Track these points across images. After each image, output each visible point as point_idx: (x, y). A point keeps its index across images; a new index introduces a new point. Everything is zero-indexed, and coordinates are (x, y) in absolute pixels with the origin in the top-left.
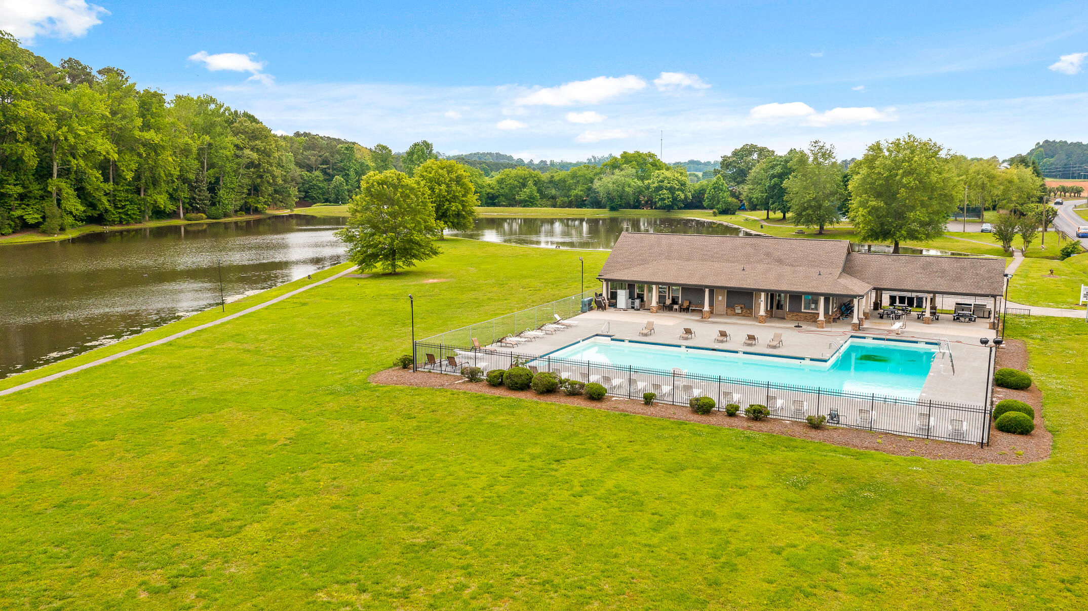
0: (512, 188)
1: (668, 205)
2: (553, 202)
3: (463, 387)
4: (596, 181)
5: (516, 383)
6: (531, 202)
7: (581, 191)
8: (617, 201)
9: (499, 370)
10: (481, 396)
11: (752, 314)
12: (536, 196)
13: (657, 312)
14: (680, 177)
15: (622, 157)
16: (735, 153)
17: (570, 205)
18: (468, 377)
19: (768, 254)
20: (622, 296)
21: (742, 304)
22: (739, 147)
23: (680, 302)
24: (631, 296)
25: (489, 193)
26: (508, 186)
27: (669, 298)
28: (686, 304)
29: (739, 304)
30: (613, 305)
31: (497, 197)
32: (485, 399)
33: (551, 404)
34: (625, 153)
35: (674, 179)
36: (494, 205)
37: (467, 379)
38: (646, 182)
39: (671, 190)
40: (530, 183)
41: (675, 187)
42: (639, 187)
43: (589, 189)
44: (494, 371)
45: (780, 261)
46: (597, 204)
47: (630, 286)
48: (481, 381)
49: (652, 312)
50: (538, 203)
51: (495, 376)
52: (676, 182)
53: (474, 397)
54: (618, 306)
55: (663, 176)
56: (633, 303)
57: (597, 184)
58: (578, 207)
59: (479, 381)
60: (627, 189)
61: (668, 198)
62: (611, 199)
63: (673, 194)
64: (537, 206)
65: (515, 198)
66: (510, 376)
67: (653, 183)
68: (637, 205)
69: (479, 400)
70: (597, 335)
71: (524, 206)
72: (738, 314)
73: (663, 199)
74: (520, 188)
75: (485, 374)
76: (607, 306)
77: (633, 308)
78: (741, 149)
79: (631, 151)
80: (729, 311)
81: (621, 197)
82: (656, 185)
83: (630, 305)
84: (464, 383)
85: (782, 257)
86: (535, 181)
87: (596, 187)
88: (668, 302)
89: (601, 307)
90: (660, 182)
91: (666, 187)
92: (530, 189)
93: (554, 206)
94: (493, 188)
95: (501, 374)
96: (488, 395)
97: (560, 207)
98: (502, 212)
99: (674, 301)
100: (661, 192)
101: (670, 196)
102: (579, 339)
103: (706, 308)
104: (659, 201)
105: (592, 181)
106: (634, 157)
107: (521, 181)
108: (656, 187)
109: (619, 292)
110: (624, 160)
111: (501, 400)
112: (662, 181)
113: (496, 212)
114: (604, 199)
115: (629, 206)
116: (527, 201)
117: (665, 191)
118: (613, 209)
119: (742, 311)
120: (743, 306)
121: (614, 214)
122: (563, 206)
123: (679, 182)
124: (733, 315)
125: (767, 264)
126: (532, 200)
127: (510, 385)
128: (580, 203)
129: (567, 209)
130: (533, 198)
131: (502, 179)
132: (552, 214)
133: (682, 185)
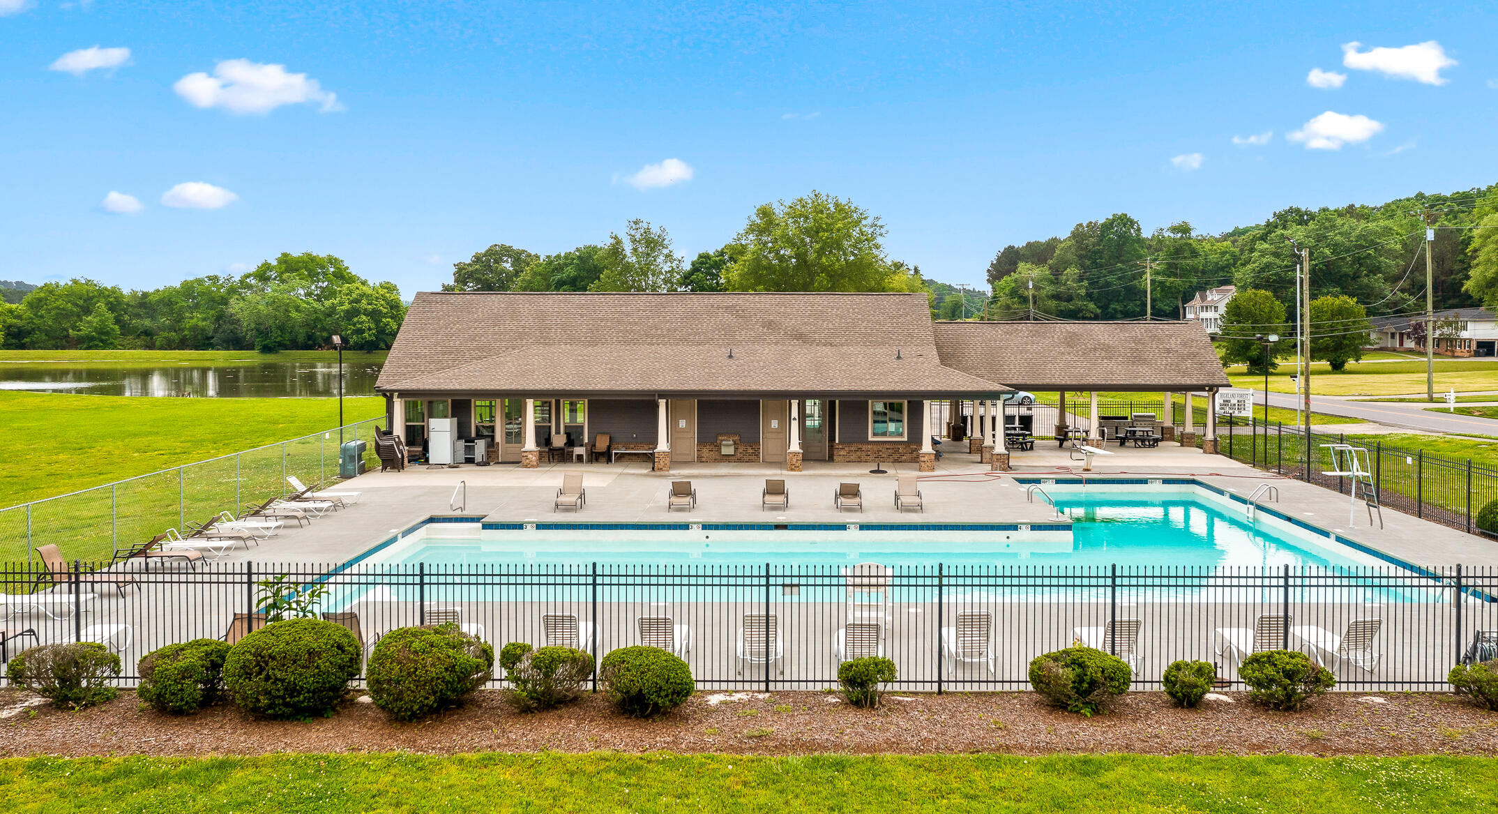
0: (63, 315)
1: (368, 342)
2: (148, 340)
3: (26, 736)
4: (232, 301)
5: (293, 690)
6: (102, 341)
7: (204, 319)
8: (276, 336)
9: (197, 644)
10: (128, 773)
11: (758, 455)
12: (112, 329)
13: (538, 466)
14: (388, 295)
15: (280, 261)
16: (477, 259)
17: (182, 345)
18: (43, 692)
19: (769, 325)
20: (441, 432)
21: (735, 434)
22: (483, 250)
23: (586, 440)
24: (462, 433)
25: (10, 326)
26: (53, 313)
27: (558, 432)
28: (602, 444)
29: (728, 434)
30: (421, 457)
31: (29, 333)
32: (154, 781)
33: (486, 762)
34: (285, 255)
35: (377, 298)
36: (23, 347)
37: (37, 701)
38: (328, 303)
39: (375, 315)
40: (101, 306)
41: (381, 311)
42: (316, 311)
43: (219, 318)
44: (178, 651)
45: (801, 337)
46: (236, 342)
47: (460, 405)
48: (110, 698)
49: (526, 466)
50: (116, 342)
51: (186, 673)
52: (383, 302)
53: (95, 781)
54: (433, 458)
55: (358, 292)
56: (470, 449)
57: (235, 307)
58: (197, 348)
59: (100, 699)
60: (294, 314)
61: (370, 329)
62: (262, 332)
63: (377, 322)
64: (115, 348)
65: (68, 336)
66: (260, 662)
67: (341, 304)
68: (310, 343)
69: (119, 795)
70: (432, 520)
71: (89, 348)
72: (727, 459)
73: (360, 331)
74: (78, 316)
75: (130, 667)
76: (406, 460)
77: (470, 461)
78: (487, 251)
79: (296, 253)
80: (705, 452)
81: (282, 328)
82: (346, 306)
83: (461, 456)
84: (25, 717)
85: (803, 329)
86: (111, 303)
87: (233, 312)
88: (559, 441)
89: (390, 461)
90: (352, 302)
91: (366, 309)
92: (101, 316)
93: (151, 346)
94: (19, 317)
95: (215, 659)
96: (165, 762)
97: (161, 348)
98: (42, 358)
99: (573, 438)
100: (356, 319)
101: (372, 326)
102: (394, 532)
103: (663, 445)
104: (352, 334)
105: (224, 301)
106: (304, 262)
107: (81, 302)
108: (347, 312)
109: (435, 423)
110: (284, 266)
111: (238, 775)
112: (357, 301)
113: (28, 359)
114: (249, 333)
115: (295, 345)
116: (92, 339)
117: (364, 318)
118: (266, 349)
119: (736, 449)
120: (737, 438)
121: (270, 358)
122: (169, 345)
123: (388, 304)
124: (716, 460)
125: (776, 344)
126: (104, 338)
127: (264, 701)
128: (202, 342)
129: (177, 351)
130: (107, 333)
131: (40, 300)
132: (148, 360)
133: (392, 308)
